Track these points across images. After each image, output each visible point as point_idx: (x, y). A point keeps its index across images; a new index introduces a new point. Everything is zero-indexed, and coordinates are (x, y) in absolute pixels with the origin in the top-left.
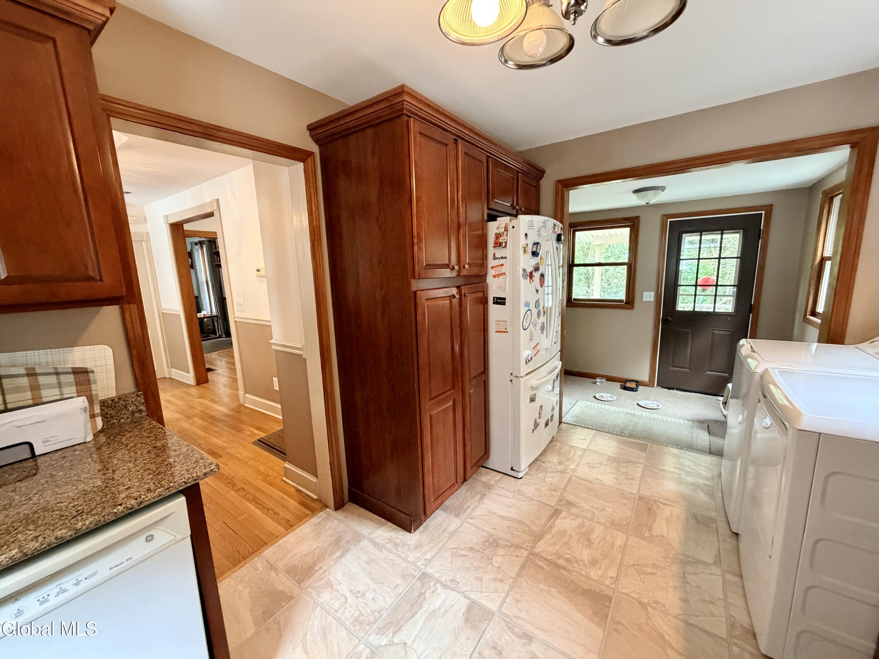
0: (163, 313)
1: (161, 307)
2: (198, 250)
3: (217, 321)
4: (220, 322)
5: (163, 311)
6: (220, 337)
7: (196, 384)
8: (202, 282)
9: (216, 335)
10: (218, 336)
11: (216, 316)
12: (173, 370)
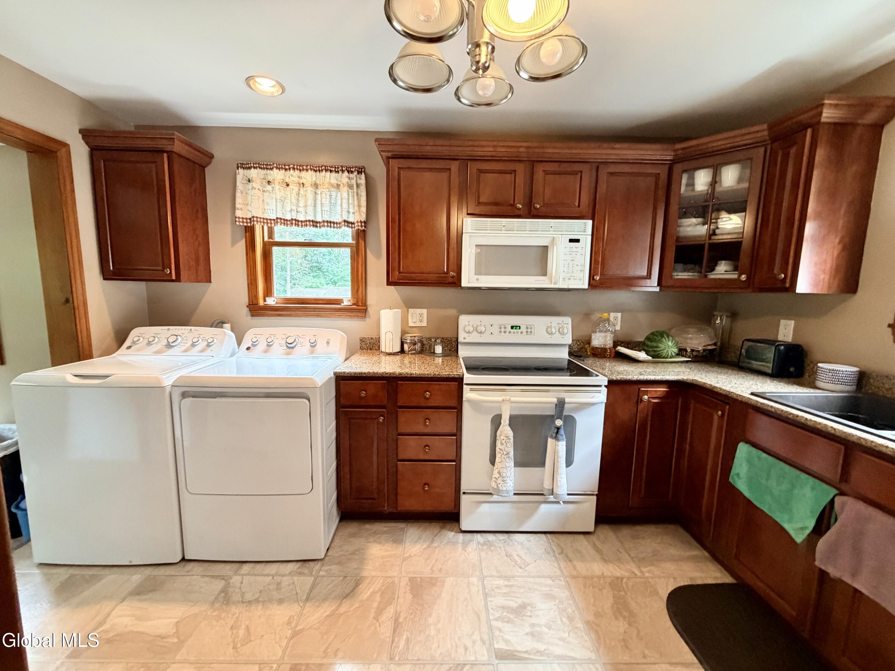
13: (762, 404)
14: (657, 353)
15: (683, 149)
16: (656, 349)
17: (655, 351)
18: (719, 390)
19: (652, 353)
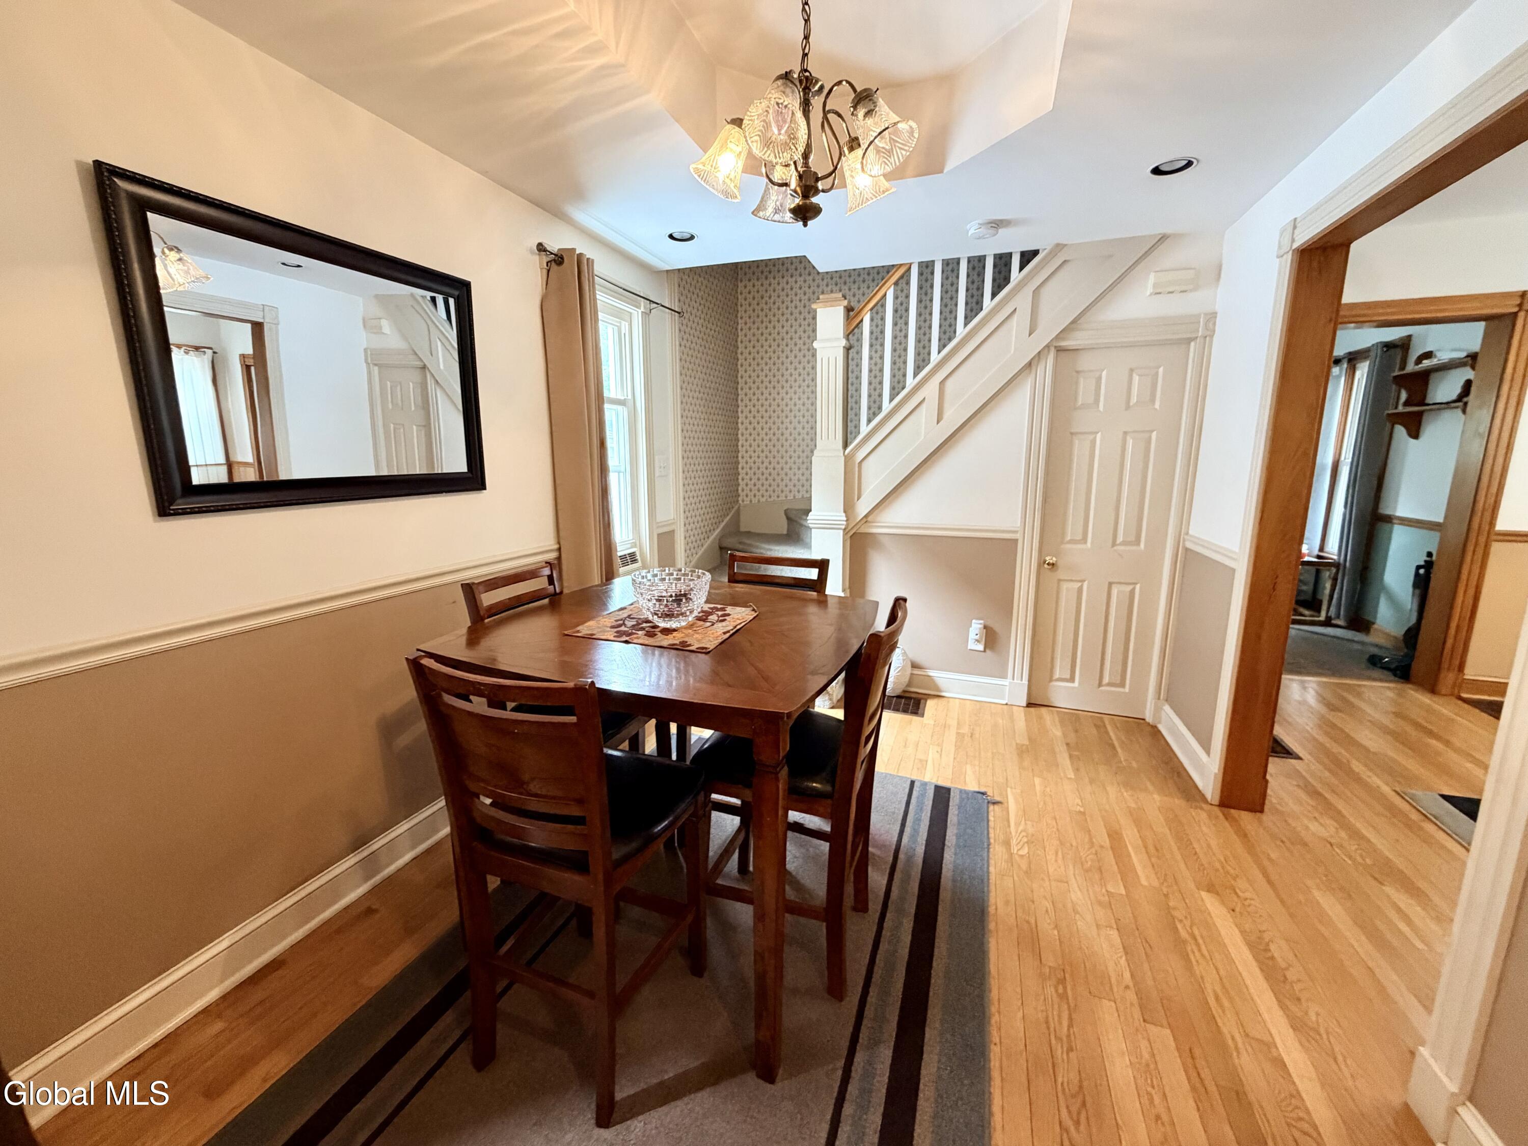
0: (1187, 550)
1: (1187, 533)
2: (1339, 377)
3: (1335, 580)
4: (1345, 583)
5: (1189, 545)
6: (1328, 623)
7: (1216, 801)
8: (1323, 468)
9: (1319, 611)
10: (1322, 617)
11: (1336, 565)
12: (1167, 708)
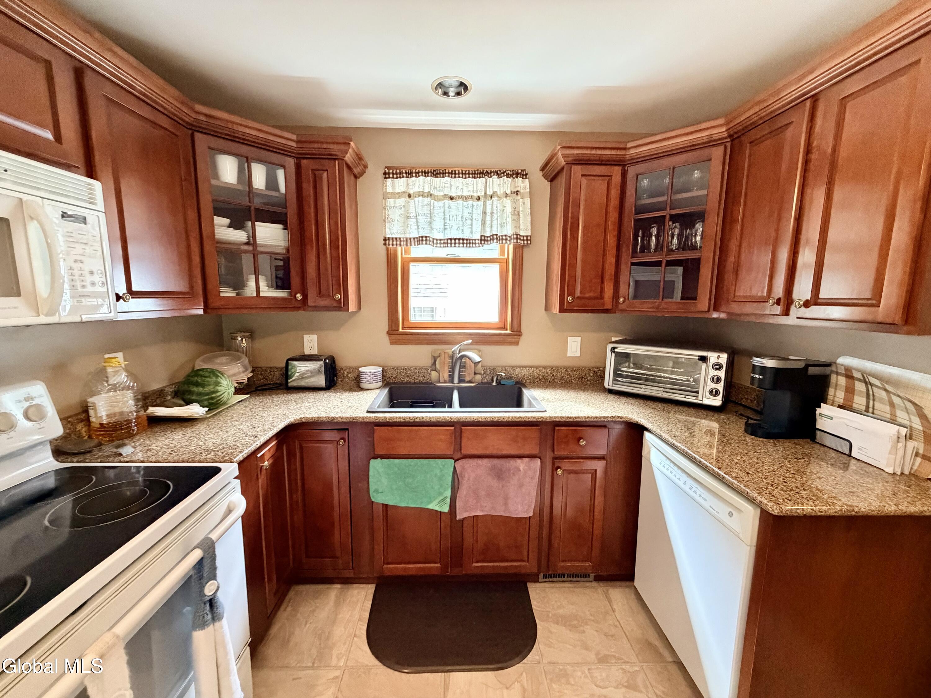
13: (390, 418)
14: (215, 400)
15: (207, 116)
16: (213, 395)
17: (212, 398)
18: (339, 419)
19: (206, 403)
